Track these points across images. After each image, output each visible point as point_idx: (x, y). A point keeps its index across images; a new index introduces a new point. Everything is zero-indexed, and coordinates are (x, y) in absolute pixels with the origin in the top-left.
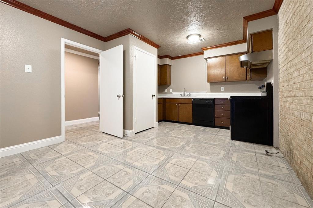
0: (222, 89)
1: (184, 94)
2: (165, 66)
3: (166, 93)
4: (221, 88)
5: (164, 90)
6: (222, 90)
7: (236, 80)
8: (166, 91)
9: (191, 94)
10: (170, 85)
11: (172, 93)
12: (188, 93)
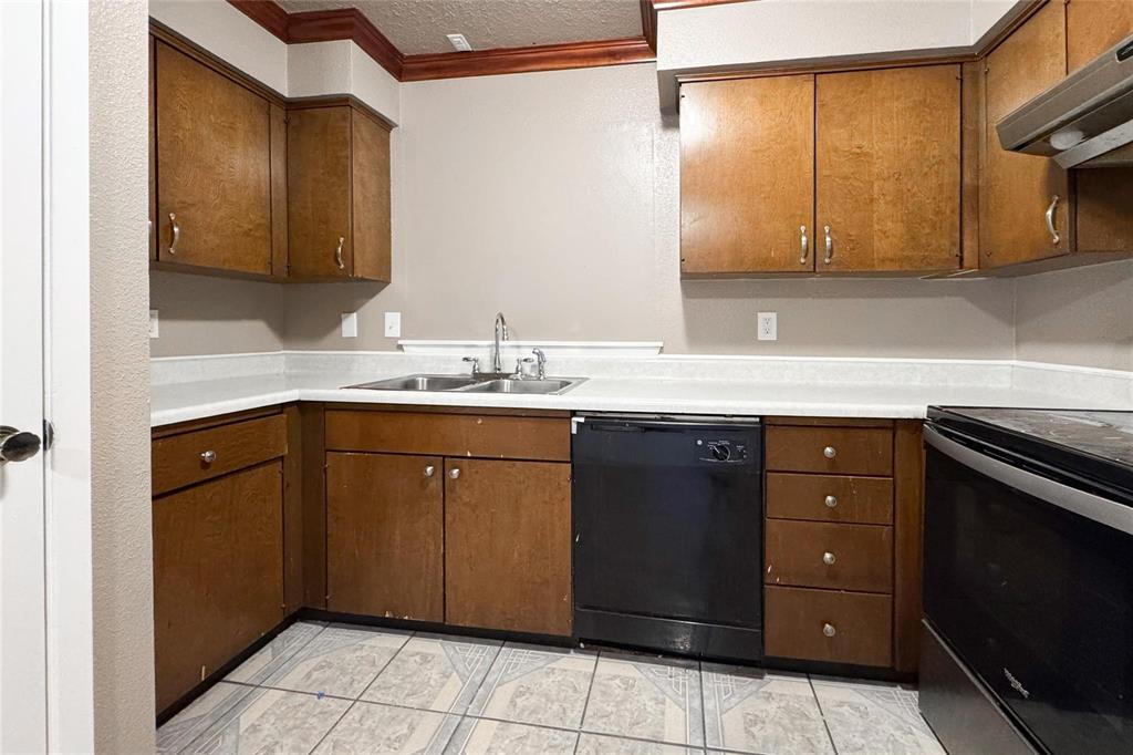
0: (767, 324)
1: (496, 360)
2: (335, 113)
3: (350, 344)
4: (761, 316)
5: (339, 322)
6: (761, 336)
7: (888, 267)
8: (350, 325)
9: (548, 354)
10: (387, 282)
11: (400, 347)
12: (528, 353)
